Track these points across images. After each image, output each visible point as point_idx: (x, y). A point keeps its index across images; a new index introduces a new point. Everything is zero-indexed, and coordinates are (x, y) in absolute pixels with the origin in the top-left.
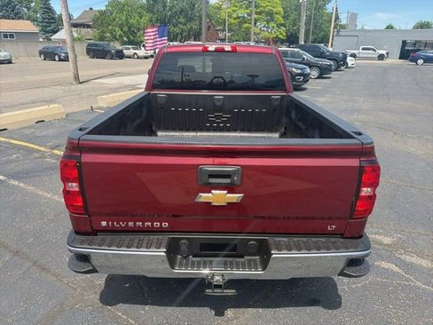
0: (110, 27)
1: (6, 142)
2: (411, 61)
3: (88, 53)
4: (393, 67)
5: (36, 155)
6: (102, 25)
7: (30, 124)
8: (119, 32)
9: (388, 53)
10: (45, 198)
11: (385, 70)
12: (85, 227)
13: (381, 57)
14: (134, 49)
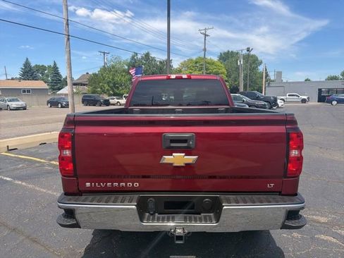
0: (101, 84)
1: (15, 157)
2: (328, 102)
3: (83, 102)
4: (314, 107)
5: (37, 165)
6: (95, 82)
7: (35, 145)
8: (107, 88)
9: (308, 98)
10: (41, 192)
11: (309, 108)
12: (73, 190)
13: (304, 101)
14: (117, 99)
